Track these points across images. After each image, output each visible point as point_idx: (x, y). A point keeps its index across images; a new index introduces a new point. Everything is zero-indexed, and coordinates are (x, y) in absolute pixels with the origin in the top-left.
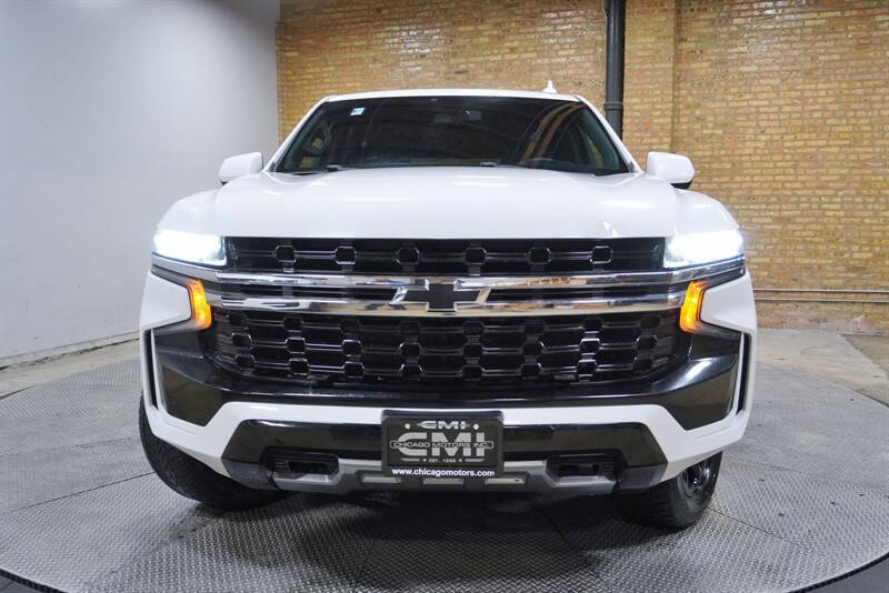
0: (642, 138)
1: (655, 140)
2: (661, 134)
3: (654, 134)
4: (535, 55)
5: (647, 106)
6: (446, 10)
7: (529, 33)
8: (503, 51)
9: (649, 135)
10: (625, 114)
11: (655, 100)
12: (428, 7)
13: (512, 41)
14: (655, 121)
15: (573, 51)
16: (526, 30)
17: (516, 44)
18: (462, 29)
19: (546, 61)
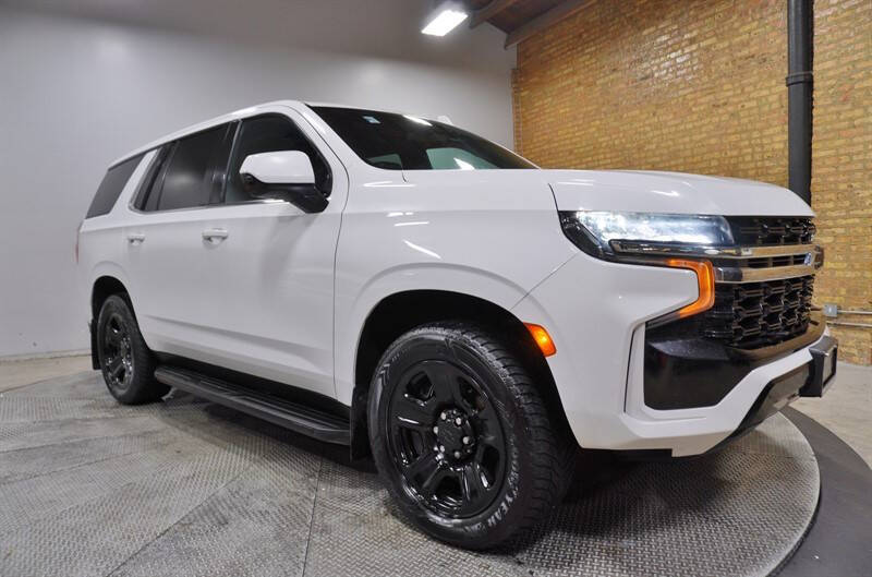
0: (839, 113)
1: (858, 112)
2: (866, 103)
3: (856, 106)
4: (714, 40)
5: (845, 69)
6: (631, 18)
7: (707, 17)
8: (683, 44)
9: (848, 106)
10: (815, 85)
11: (856, 57)
12: (617, 20)
13: (691, 31)
14: (856, 86)
15: (756, 23)
16: (705, 14)
17: (695, 33)
18: (645, 32)
19: (726, 44)
